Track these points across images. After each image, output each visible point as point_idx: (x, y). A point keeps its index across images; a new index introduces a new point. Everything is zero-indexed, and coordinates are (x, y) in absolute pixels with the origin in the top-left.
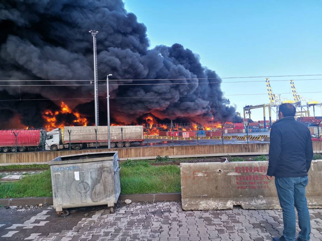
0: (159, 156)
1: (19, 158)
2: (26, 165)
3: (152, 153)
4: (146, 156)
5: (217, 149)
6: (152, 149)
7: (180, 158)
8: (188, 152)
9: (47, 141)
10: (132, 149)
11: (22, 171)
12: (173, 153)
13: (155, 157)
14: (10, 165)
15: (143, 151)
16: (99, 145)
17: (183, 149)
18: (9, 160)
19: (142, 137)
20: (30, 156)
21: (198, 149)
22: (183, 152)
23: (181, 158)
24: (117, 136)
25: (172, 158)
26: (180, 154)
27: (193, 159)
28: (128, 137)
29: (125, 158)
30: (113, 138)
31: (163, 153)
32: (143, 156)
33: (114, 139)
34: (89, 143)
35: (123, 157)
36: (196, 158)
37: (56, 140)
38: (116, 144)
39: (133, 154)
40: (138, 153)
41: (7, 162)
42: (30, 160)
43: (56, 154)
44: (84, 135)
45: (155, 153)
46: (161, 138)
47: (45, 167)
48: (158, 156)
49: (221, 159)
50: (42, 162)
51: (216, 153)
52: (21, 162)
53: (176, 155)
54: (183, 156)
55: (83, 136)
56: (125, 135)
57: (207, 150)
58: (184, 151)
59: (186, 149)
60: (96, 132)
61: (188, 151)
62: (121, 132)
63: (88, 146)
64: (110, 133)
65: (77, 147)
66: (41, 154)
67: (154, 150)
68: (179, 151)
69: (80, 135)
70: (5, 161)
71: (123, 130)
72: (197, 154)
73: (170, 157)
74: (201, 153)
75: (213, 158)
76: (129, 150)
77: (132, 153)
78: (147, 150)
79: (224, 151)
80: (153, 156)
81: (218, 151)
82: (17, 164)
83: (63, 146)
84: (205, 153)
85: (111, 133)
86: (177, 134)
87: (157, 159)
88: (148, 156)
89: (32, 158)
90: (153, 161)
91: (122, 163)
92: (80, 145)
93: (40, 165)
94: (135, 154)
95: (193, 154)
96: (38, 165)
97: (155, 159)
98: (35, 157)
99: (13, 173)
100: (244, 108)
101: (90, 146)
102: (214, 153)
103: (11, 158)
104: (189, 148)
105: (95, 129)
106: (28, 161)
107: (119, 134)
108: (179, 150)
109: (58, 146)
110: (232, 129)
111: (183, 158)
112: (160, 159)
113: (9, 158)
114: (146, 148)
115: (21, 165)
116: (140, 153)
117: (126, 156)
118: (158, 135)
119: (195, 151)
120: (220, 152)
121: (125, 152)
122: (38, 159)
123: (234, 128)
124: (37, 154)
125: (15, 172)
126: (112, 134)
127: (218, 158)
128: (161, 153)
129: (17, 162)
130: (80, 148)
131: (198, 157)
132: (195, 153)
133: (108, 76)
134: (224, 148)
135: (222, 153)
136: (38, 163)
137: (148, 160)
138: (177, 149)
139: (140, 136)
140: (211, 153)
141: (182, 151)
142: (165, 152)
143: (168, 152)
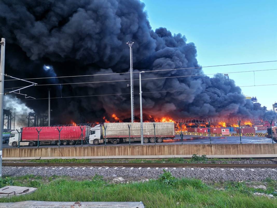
0: (195, 155)
1: (61, 152)
2: (67, 159)
3: (187, 151)
4: (181, 155)
5: (265, 148)
6: (187, 147)
7: (219, 158)
8: (229, 152)
9: (90, 136)
10: (166, 147)
11: (60, 166)
12: (212, 152)
13: (191, 156)
14: (53, 159)
15: (177, 148)
16: (134, 140)
17: (223, 149)
18: (53, 154)
19: (174, 133)
20: (70, 150)
21: (241, 149)
22: (224, 152)
23: (221, 158)
24: (149, 132)
25: (210, 158)
26: (219, 154)
27: (236, 159)
28: (160, 134)
29: (158, 156)
30: (146, 133)
31: (199, 151)
32: (177, 154)
33: (147, 135)
34: (125, 138)
35: (156, 155)
36: (240, 159)
37: (97, 135)
38: (149, 139)
39: (167, 152)
40: (172, 150)
41: (51, 156)
42: (70, 154)
43: (93, 149)
44: (121, 130)
45: (190, 151)
46: (190, 134)
47: (82, 162)
48: (193, 155)
49: (272, 161)
50: (81, 156)
51: (265, 153)
52: (63, 156)
53: (214, 154)
54: (223, 155)
55: (120, 132)
56: (157, 131)
57: (253, 150)
58: (225, 150)
59: (227, 148)
60: (129, 128)
61: (229, 150)
62: (154, 128)
63: (124, 141)
64: (142, 130)
65: (115, 142)
66: (80, 149)
67: (189, 148)
68: (219, 151)
69: (118, 131)
70: (50, 155)
71: (156, 126)
72: (240, 154)
73: (208, 156)
74: (245, 153)
75: (261, 159)
76: (162, 147)
77: (166, 150)
78: (181, 148)
79: (274, 152)
80: (188, 154)
81: (267, 151)
82: (59, 158)
83: (104, 140)
84: (250, 153)
85: (144, 128)
86: (205, 130)
87: (193, 158)
88: (182, 154)
89: (72, 152)
90: (189, 160)
91: (156, 161)
92: (118, 139)
93: (78, 159)
94: (168, 151)
95: (236, 154)
96: (77, 159)
97: (191, 158)
98: (75, 152)
99: (52, 167)
100: (273, 105)
101: (126, 141)
102: (261, 154)
103: (54, 152)
104: (231, 147)
105: (128, 125)
106: (69, 156)
107: (152, 129)
108: (218, 149)
109: (99, 140)
110: (262, 126)
111: (224, 158)
112: (195, 158)
113: (53, 152)
114: (180, 146)
115: (62, 159)
116: (173, 151)
117: (159, 153)
118: (187, 131)
119: (238, 151)
120: (269, 153)
121: (158, 149)
122: (77, 154)
123: (263, 125)
124: (77, 149)
125: (54, 167)
126: (145, 130)
127: (267, 159)
128: (197, 151)
129: (59, 156)
130: (117, 143)
131: (242, 158)
132: (237, 153)
133: (141, 73)
134: (274, 148)
135: (272, 154)
136: (76, 158)
137: (184, 159)
138: (216, 148)
139: (171, 133)
140: (258, 154)
141: (221, 150)
142: (201, 151)
143: (205, 150)
